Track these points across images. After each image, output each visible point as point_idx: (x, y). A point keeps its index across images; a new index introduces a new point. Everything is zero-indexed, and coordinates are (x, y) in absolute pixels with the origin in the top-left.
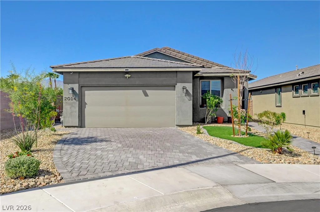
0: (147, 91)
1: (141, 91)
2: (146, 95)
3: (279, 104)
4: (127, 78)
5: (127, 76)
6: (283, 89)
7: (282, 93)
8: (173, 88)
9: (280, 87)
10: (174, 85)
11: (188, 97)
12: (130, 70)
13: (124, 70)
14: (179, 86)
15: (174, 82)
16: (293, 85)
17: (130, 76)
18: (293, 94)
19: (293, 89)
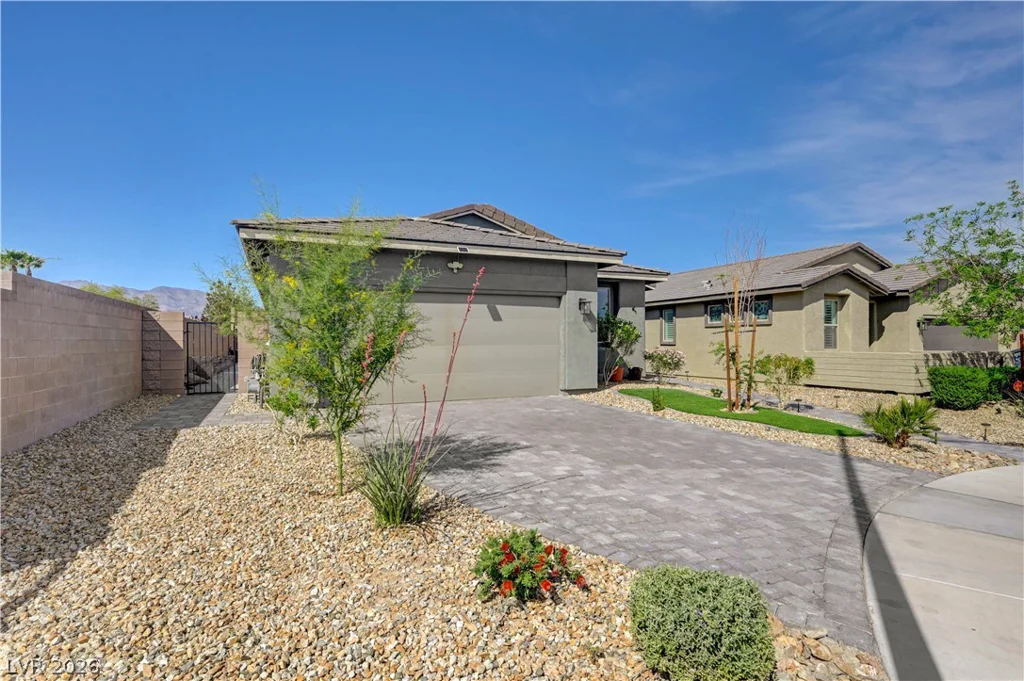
0: (497, 306)
1: (485, 306)
2: (496, 317)
3: (670, 340)
4: (455, 271)
5: (456, 265)
6: (678, 311)
7: (678, 320)
8: (555, 301)
9: (673, 307)
10: (559, 295)
11: (588, 323)
12: (471, 251)
13: (456, 249)
14: (571, 298)
15: (559, 287)
16: (706, 304)
17: (460, 266)
18: (706, 321)
19: (706, 312)
